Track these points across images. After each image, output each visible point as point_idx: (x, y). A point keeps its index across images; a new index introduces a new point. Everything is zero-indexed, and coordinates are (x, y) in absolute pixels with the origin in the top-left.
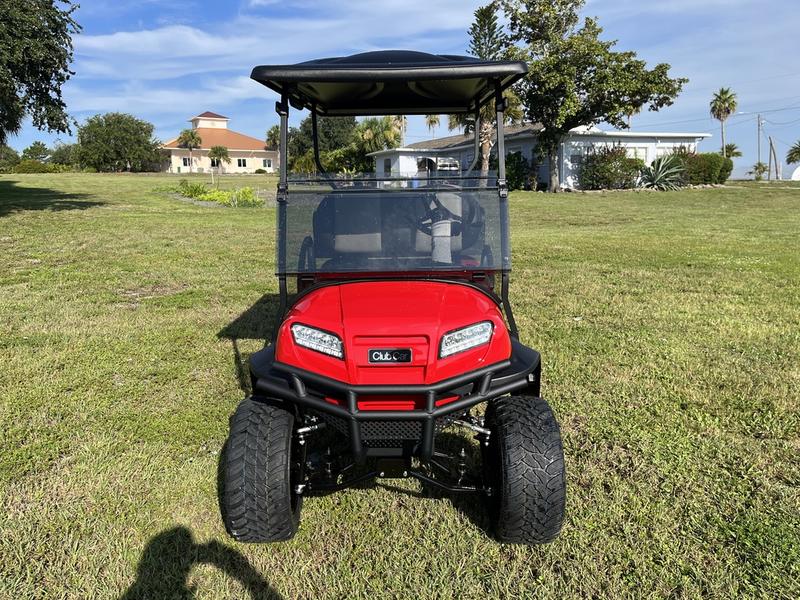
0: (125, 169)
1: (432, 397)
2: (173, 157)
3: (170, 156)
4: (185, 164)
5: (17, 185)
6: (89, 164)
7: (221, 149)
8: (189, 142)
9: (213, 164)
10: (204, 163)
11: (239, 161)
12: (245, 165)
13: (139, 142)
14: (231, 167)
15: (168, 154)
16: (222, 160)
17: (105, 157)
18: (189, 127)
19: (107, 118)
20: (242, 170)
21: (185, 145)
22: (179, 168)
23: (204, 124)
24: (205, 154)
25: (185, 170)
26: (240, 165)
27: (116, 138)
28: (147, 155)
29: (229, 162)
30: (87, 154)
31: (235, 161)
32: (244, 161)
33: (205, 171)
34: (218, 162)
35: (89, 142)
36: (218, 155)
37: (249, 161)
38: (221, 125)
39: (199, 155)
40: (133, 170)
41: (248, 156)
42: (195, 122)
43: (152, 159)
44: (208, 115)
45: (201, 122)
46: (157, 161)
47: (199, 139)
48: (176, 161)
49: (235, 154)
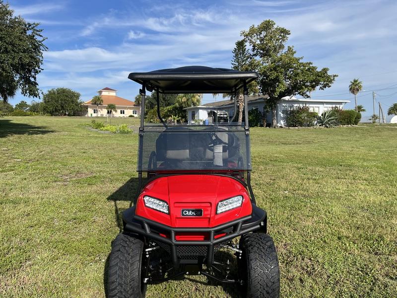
0: (65, 115)
1: (212, 234)
2: (89, 109)
3: (87, 109)
4: (95, 112)
5: (11, 122)
6: (48, 112)
7: (112, 105)
8: (97, 102)
9: (108, 113)
10: (104, 112)
11: (121, 111)
12: (124, 113)
13: (73, 102)
14: (117, 114)
15: (87, 107)
16: (112, 111)
17: (56, 109)
18: (98, 94)
19: (58, 90)
20: (122, 115)
21: (95, 104)
22: (91, 114)
23: (105, 93)
24: (104, 107)
25: (94, 115)
26: (121, 113)
27: (61, 100)
28: (76, 108)
29: (116, 111)
30: (47, 107)
31: (119, 111)
32: (124, 111)
33: (104, 116)
34: (111, 111)
35: (48, 101)
36: (111, 108)
37: (125, 111)
38: (113, 94)
39: (101, 108)
40: (69, 115)
41: (125, 109)
42: (100, 92)
43: (79, 110)
44: (107, 89)
45: (103, 92)
46: (81, 111)
47: (102, 100)
48: (90, 111)
49: (119, 108)
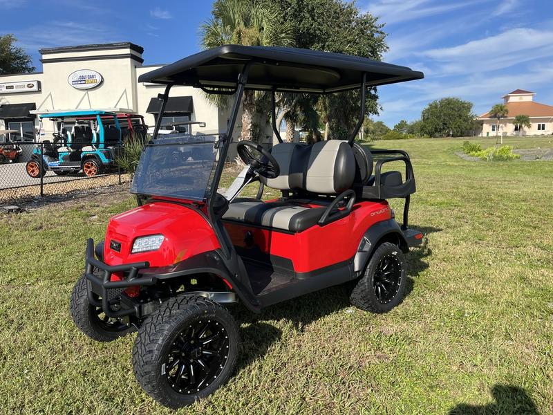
0: (449, 136)
2: (484, 125)
3: (482, 125)
4: (493, 130)
5: (373, 147)
6: (426, 133)
7: (523, 117)
8: (498, 114)
9: (516, 129)
10: (509, 129)
11: (539, 125)
12: (543, 129)
13: (460, 116)
14: (532, 130)
15: (481, 123)
16: (523, 126)
17: (436, 128)
18: (501, 102)
19: (441, 102)
20: (541, 132)
21: (495, 116)
22: (488, 133)
23: (514, 99)
24: (510, 121)
25: (492, 134)
26: (539, 129)
27: (445, 115)
28: (465, 124)
29: (529, 126)
30: (425, 126)
31: (535, 126)
32: (543, 125)
33: (508, 134)
34: (521, 127)
35: (428, 119)
36: (522, 121)
37: (547, 125)
38: (528, 98)
39: (505, 123)
40: (453, 136)
41: (547, 122)
42: (507, 98)
43: (468, 127)
44: (518, 92)
45: (511, 98)
46: (471, 129)
47: (507, 111)
48: (487, 128)
49: (535, 121)
